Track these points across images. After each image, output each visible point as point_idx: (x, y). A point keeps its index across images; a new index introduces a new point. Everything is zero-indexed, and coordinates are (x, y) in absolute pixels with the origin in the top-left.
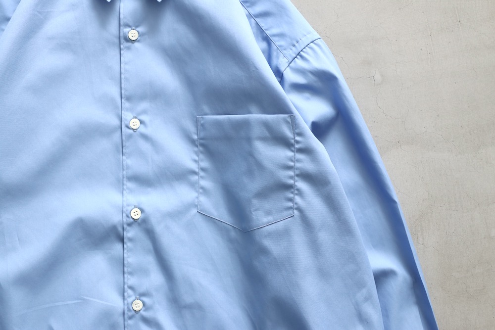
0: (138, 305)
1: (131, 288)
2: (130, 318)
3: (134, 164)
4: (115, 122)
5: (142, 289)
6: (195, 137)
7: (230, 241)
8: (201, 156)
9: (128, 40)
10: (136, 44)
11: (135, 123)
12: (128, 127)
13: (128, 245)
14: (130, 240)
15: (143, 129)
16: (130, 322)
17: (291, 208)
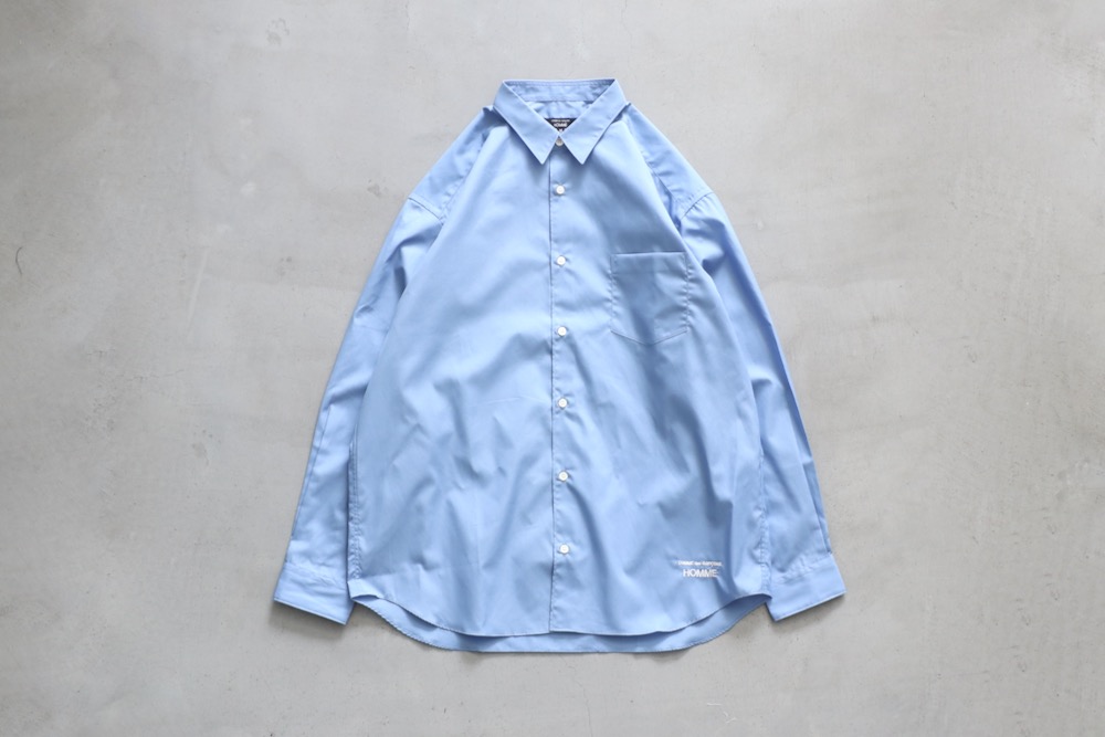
0: (563, 403)
1: (558, 389)
2: (557, 413)
3: (561, 293)
4: (547, 260)
5: (566, 391)
6: (610, 272)
7: (637, 354)
8: (615, 287)
9: (556, 194)
10: (563, 198)
11: (561, 261)
12: (556, 263)
13: (556, 356)
14: (558, 352)
15: (567, 266)
16: (557, 416)
17: (685, 325)
